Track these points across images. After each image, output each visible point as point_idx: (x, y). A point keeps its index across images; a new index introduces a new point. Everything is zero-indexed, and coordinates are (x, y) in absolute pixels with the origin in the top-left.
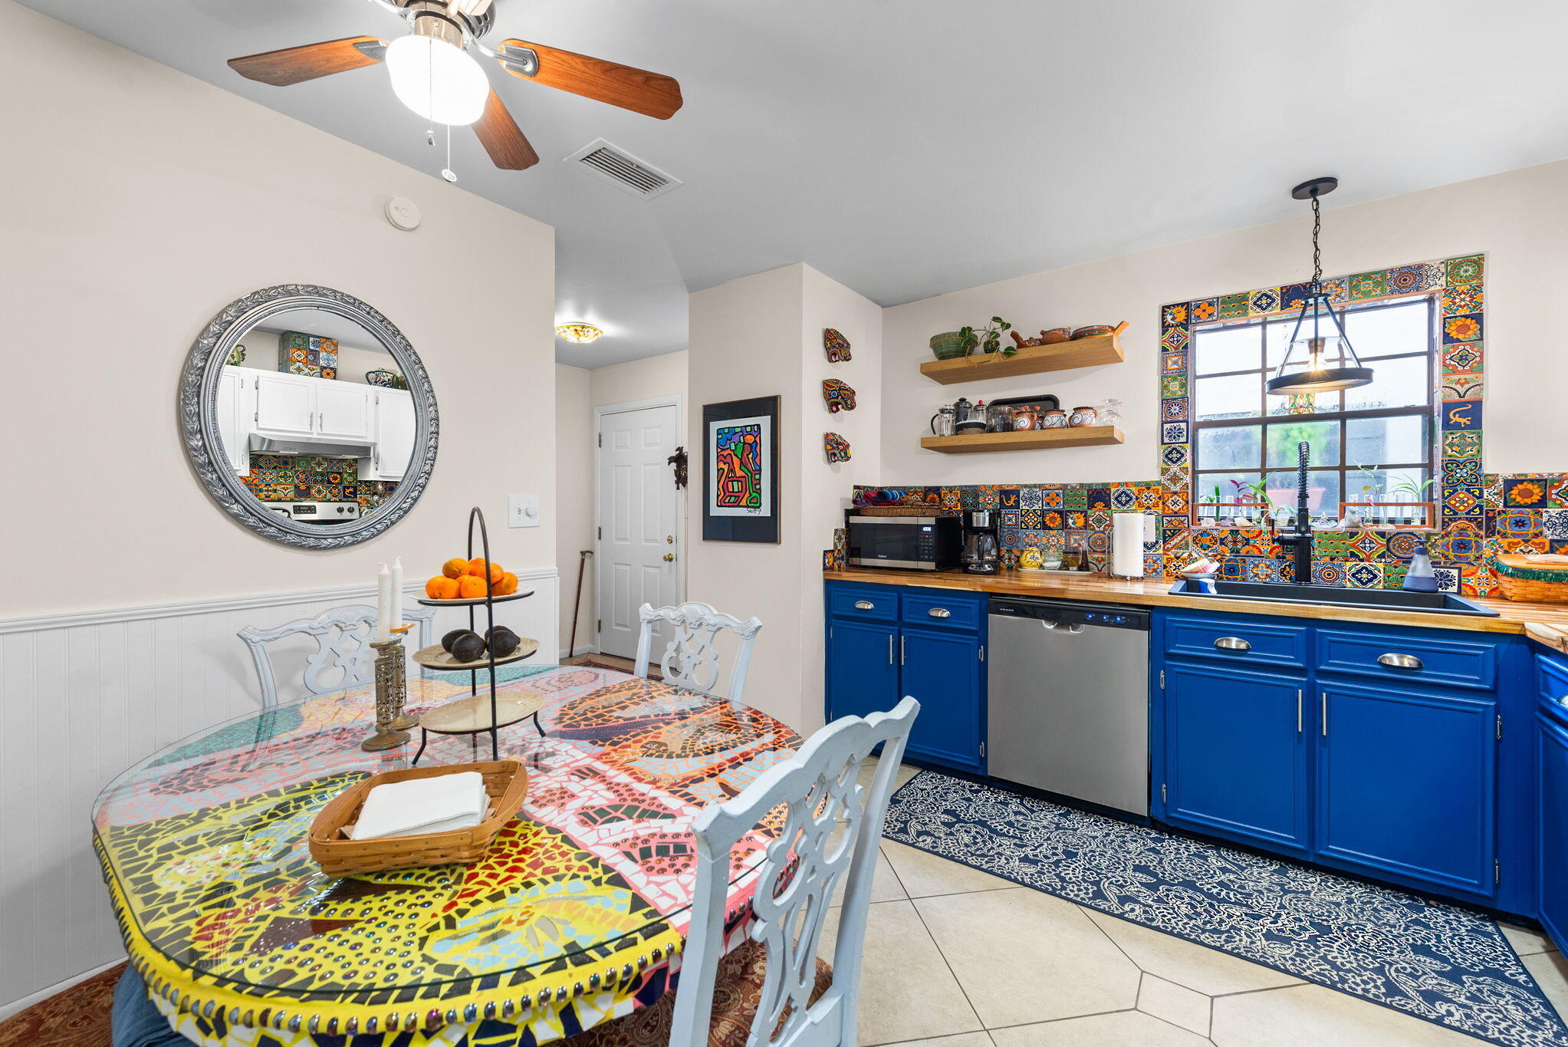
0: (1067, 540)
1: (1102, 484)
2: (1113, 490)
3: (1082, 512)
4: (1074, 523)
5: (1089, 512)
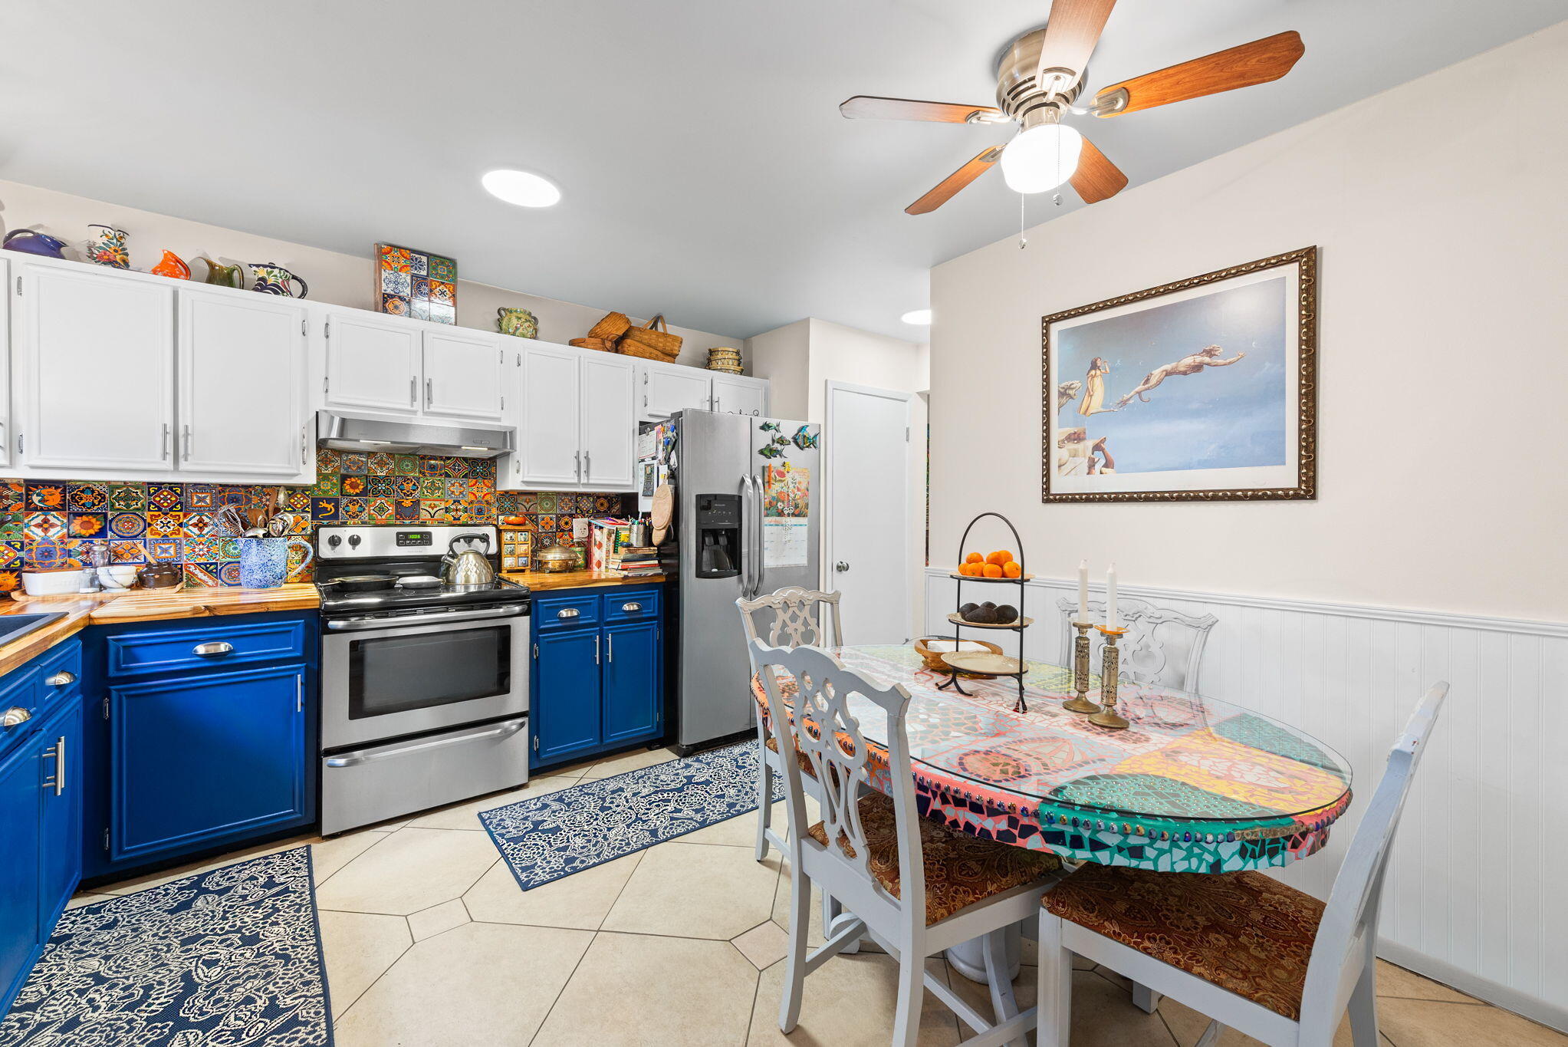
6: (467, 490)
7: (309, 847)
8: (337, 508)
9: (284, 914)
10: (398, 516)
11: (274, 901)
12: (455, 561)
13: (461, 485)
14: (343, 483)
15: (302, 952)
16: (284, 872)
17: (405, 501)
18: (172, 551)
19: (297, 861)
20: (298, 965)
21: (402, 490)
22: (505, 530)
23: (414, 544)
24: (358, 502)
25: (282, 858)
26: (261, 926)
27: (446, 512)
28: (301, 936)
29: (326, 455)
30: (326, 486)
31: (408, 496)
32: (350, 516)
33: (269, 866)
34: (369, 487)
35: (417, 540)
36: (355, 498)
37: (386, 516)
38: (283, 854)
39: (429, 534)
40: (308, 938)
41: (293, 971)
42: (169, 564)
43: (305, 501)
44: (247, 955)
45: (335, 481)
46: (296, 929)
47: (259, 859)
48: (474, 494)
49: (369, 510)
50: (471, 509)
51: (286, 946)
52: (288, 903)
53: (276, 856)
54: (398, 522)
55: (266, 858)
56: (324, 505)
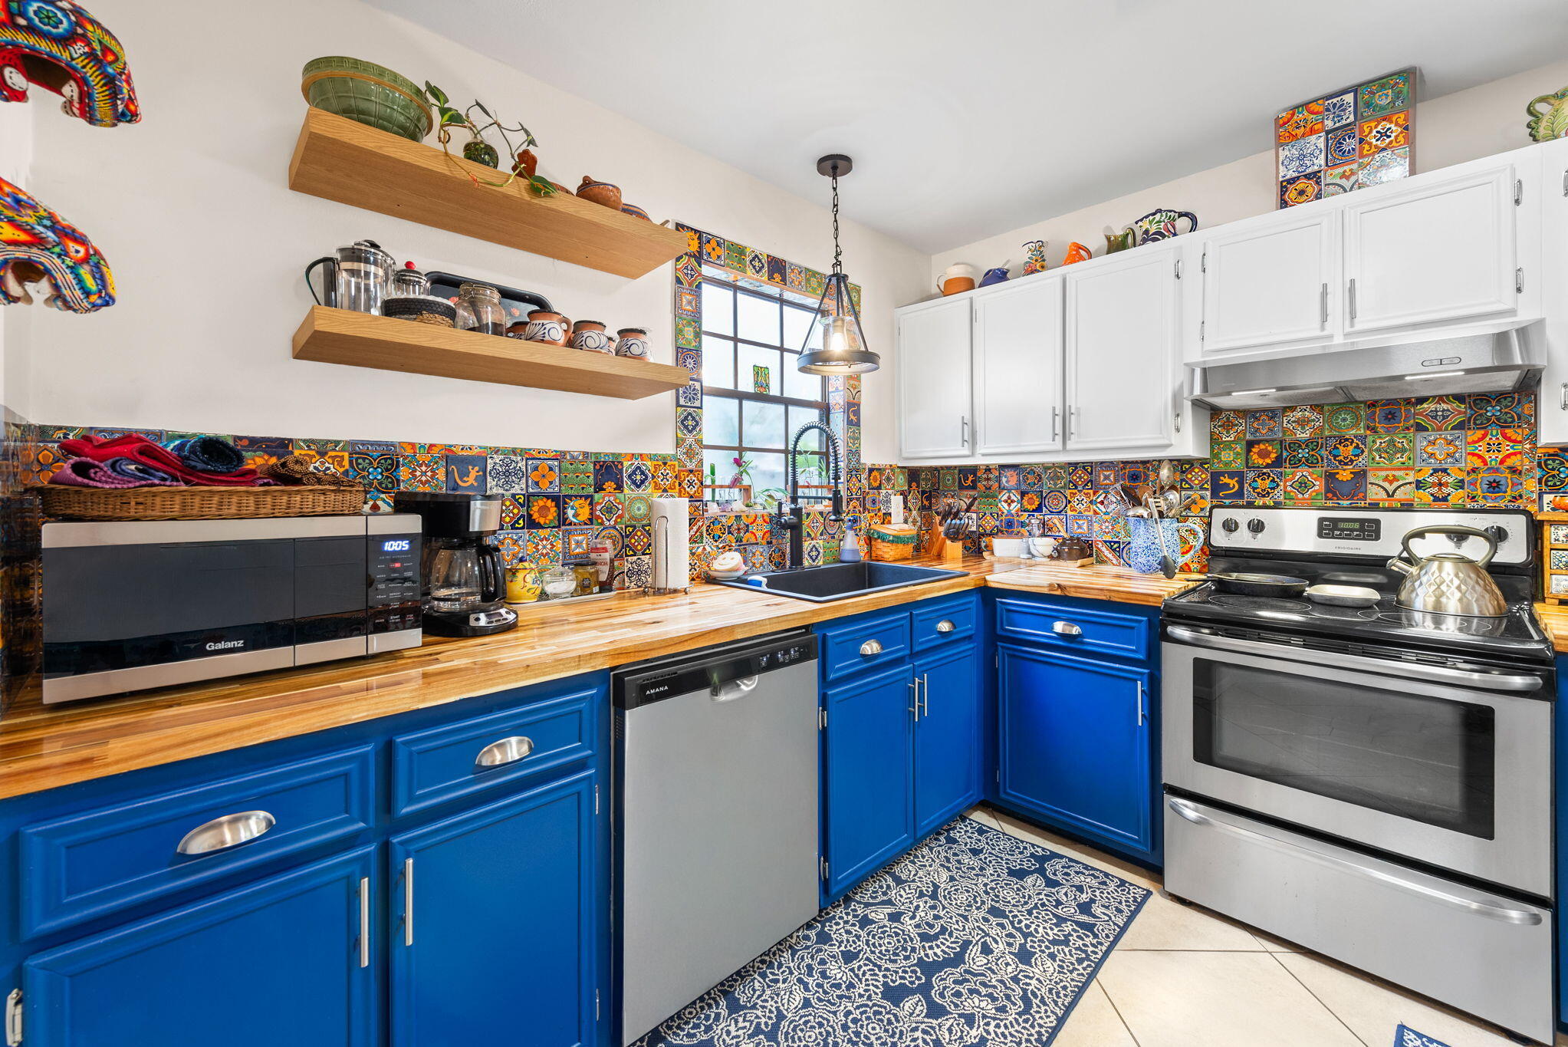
0: (566, 544)
1: (613, 454)
2: (626, 464)
3: (586, 497)
4: (576, 515)
5: (597, 496)
6: (1462, 448)
7: (1149, 893)
8: (1241, 483)
9: (1067, 953)
10: (1330, 495)
11: (1073, 930)
12: (1414, 570)
13: (1450, 443)
14: (1249, 451)
15: (1042, 1014)
16: (1107, 904)
17: (1341, 472)
18: (1085, 527)
19: (1126, 901)
20: (1027, 1026)
21: (1335, 456)
22: (1552, 523)
23: (1348, 537)
24: (1269, 476)
25: (1118, 887)
26: (1043, 948)
27: (1418, 487)
28: (1058, 993)
29: (1228, 419)
30: (1226, 456)
31: (1346, 464)
32: (1258, 493)
33: (1101, 886)
34: (1285, 454)
35: (1352, 530)
36: (1265, 470)
37: (1310, 495)
38: (1123, 883)
39: (1377, 522)
40: (1060, 1004)
41: (1019, 1029)
42: (1078, 539)
43: (1204, 476)
44: (1010, 969)
45: (1238, 450)
46: (1061, 981)
47: (1101, 872)
48: (1479, 457)
49: (1285, 487)
50: (1473, 483)
51: (1038, 993)
52: (1081, 942)
53: (1116, 880)
54: (1330, 504)
55: (1107, 875)
56: (1226, 480)
